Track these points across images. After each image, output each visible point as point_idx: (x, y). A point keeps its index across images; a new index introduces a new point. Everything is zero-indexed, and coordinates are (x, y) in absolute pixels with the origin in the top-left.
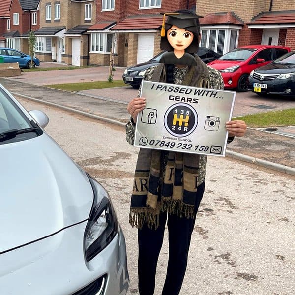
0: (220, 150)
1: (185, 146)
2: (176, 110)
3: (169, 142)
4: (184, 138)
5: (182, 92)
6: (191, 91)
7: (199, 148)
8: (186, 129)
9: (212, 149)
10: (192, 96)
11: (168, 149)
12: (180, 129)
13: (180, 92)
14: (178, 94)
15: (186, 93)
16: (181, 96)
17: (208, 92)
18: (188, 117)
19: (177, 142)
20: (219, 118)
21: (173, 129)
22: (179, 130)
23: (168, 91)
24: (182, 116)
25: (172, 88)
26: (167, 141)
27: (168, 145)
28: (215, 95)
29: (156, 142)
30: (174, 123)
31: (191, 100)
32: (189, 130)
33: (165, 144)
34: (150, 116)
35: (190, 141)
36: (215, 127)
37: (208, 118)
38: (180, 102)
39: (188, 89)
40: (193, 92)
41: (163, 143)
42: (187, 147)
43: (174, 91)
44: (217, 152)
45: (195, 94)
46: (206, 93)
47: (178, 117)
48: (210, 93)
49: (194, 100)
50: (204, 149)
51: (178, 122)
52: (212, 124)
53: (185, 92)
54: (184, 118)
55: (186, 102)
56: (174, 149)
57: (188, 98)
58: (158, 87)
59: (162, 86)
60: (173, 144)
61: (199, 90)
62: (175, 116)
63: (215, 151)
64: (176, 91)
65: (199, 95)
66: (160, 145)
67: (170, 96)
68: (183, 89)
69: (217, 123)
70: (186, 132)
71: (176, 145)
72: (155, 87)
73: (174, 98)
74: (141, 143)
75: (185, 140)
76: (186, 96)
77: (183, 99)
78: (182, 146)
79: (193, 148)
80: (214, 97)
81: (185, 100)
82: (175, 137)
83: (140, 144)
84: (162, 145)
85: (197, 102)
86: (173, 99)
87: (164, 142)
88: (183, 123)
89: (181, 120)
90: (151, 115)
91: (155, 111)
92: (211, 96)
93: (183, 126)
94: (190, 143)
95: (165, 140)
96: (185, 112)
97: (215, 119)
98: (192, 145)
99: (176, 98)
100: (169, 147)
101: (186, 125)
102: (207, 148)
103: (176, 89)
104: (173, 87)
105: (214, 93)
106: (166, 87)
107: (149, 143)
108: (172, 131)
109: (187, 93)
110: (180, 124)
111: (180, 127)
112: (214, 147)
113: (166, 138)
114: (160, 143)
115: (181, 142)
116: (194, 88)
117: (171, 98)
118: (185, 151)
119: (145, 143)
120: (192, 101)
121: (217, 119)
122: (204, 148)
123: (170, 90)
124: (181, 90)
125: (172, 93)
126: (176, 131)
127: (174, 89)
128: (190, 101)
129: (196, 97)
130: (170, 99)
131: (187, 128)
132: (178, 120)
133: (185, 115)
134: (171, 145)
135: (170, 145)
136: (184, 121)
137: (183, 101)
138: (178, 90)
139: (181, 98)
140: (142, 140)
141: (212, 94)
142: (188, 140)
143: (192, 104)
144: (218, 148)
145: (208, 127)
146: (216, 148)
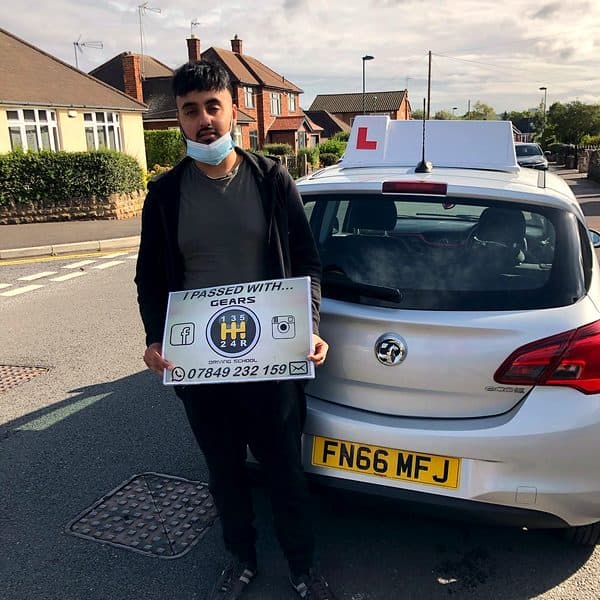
0: (304, 368)
1: (247, 371)
2: (223, 318)
3: (220, 369)
4: (244, 358)
6: (242, 288)
7: (270, 370)
8: (243, 343)
9: (292, 368)
10: (245, 294)
11: (220, 380)
12: (234, 344)
13: (226, 294)
14: (224, 297)
16: (229, 298)
17: (268, 285)
18: (243, 324)
19: (233, 366)
20: (292, 317)
21: (222, 346)
22: (232, 347)
23: (209, 295)
24: (234, 325)
25: (213, 291)
26: (216, 368)
28: (279, 286)
29: (198, 372)
30: (224, 337)
31: (245, 300)
32: (248, 344)
33: (213, 373)
34: (184, 334)
35: (254, 360)
36: (289, 333)
37: (275, 319)
38: (228, 305)
39: (237, 287)
40: (246, 289)
41: (210, 372)
42: (251, 371)
43: (217, 294)
44: (301, 371)
45: (249, 291)
46: (265, 287)
47: (229, 327)
48: (271, 286)
50: (279, 370)
51: (229, 335)
52: (284, 327)
53: (233, 292)
54: (238, 327)
55: (237, 304)
56: (230, 379)
57: (239, 299)
58: (193, 295)
59: (199, 293)
60: (227, 370)
61: (254, 286)
62: (224, 325)
63: (296, 371)
64: (220, 293)
65: (254, 291)
66: (206, 376)
67: (212, 302)
68: (230, 289)
69: (292, 325)
70: (244, 348)
71: (232, 372)
74: (176, 377)
75: (245, 361)
76: (236, 297)
77: (233, 301)
78: (243, 371)
79: (261, 372)
80: (278, 289)
81: (235, 301)
82: (228, 359)
83: (173, 380)
84: (208, 375)
85: (254, 301)
86: (217, 305)
87: (212, 370)
88: (238, 334)
89: (234, 330)
90: (185, 332)
91: (191, 326)
92: (272, 290)
93: (238, 339)
94: (254, 364)
95: (211, 366)
96: (238, 318)
97: (286, 319)
98: (258, 367)
99: (221, 303)
100: (220, 376)
101: (243, 336)
104: (215, 290)
105: (278, 284)
106: (205, 292)
107: (186, 375)
108: (223, 349)
109: (238, 291)
110: (234, 337)
111: (234, 342)
112: (295, 365)
113: (213, 362)
114: (205, 372)
115: (238, 365)
117: (214, 303)
118: (249, 379)
119: (180, 376)
120: (247, 301)
121: (290, 319)
122: (278, 368)
125: (215, 298)
126: (229, 349)
127: (217, 292)
128: (243, 301)
129: (251, 294)
130: (212, 305)
131: (245, 341)
132: (228, 331)
133: (238, 322)
134: (224, 372)
135: (222, 373)
136: (238, 330)
137: (233, 304)
138: (223, 292)
139: (229, 301)
140: (176, 372)
141: (274, 286)
142: (250, 361)
143: (246, 305)
144: (301, 365)
145: (278, 334)
146: (298, 365)
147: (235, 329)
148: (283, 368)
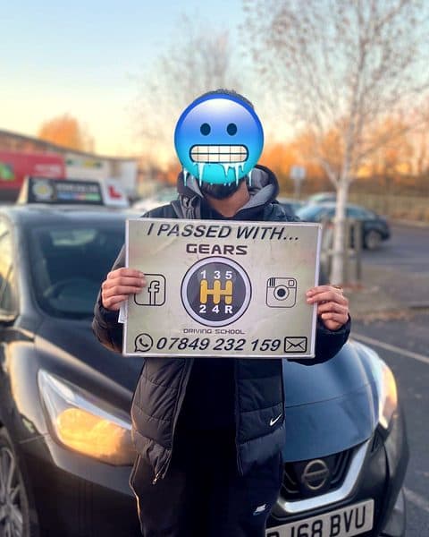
0: (303, 345)
1: (231, 344)
2: (204, 272)
3: (197, 340)
4: (227, 328)
5: (211, 234)
6: (230, 231)
7: (259, 346)
8: (228, 309)
9: (288, 345)
10: (233, 240)
11: (197, 353)
12: (216, 310)
13: (207, 236)
14: (204, 240)
15: (219, 236)
16: (212, 242)
17: (266, 229)
18: (229, 285)
19: (214, 338)
20: (294, 280)
21: (201, 311)
22: (214, 313)
23: (183, 234)
24: (217, 284)
25: (189, 228)
26: (192, 337)
27: (196, 346)
28: (281, 234)
29: (170, 342)
30: (204, 299)
31: (233, 249)
32: (236, 310)
33: (188, 344)
34: (153, 290)
35: (240, 332)
36: (288, 300)
37: (272, 281)
38: (210, 255)
39: (223, 227)
40: (234, 233)
41: (184, 343)
42: (236, 345)
43: (195, 235)
44: (298, 349)
45: (239, 236)
46: (261, 232)
47: (210, 286)
48: (269, 233)
49: (238, 248)
50: (271, 346)
51: (210, 297)
52: (281, 293)
53: (217, 234)
54: (223, 287)
55: (223, 255)
56: (209, 353)
57: (225, 246)
58: (161, 229)
59: (169, 226)
60: (205, 342)
61: (247, 228)
62: (204, 284)
63: (293, 349)
64: (199, 233)
65: (246, 237)
66: (179, 347)
67: (188, 246)
68: (213, 229)
69: (292, 291)
71: (213, 344)
72: (156, 230)
73: (198, 247)
74: (140, 347)
75: (230, 332)
76: (222, 243)
77: (217, 248)
78: (226, 344)
79: (248, 346)
80: (279, 238)
81: (219, 250)
82: (207, 328)
83: (136, 351)
84: (183, 346)
85: (245, 253)
86: (195, 251)
87: (187, 340)
88: (222, 298)
89: (217, 293)
90: (153, 286)
91: (161, 280)
92: (271, 238)
93: (222, 304)
94: (240, 337)
95: (188, 335)
96: (223, 275)
97: (285, 282)
98: (244, 341)
99: (200, 249)
100: (197, 349)
101: (228, 300)
102: (277, 342)
103: (197, 229)
104: (192, 227)
106: (177, 227)
107: (155, 345)
108: (201, 315)
109: (223, 234)
110: (216, 300)
111: (217, 306)
112: (291, 340)
113: (189, 331)
114: (179, 342)
115: (221, 336)
116: (235, 225)
117: (191, 249)
118: (232, 354)
119: (147, 346)
120: (236, 251)
121: (291, 283)
122: (270, 343)
123: (188, 233)
124: (210, 231)
125: (192, 239)
126: (209, 316)
127: (194, 231)
128: (230, 251)
129: (242, 241)
130: (188, 251)
131: (231, 307)
132: (210, 292)
133: (223, 281)
134: (202, 344)
135: (199, 344)
136: (224, 292)
137: (216, 253)
138: (203, 232)
139: (211, 248)
140: (141, 340)
141: (274, 233)
142: (235, 332)
143: (235, 257)
144: (299, 340)
145: (273, 300)
146: (295, 342)
147: (219, 290)
148: (276, 345)
